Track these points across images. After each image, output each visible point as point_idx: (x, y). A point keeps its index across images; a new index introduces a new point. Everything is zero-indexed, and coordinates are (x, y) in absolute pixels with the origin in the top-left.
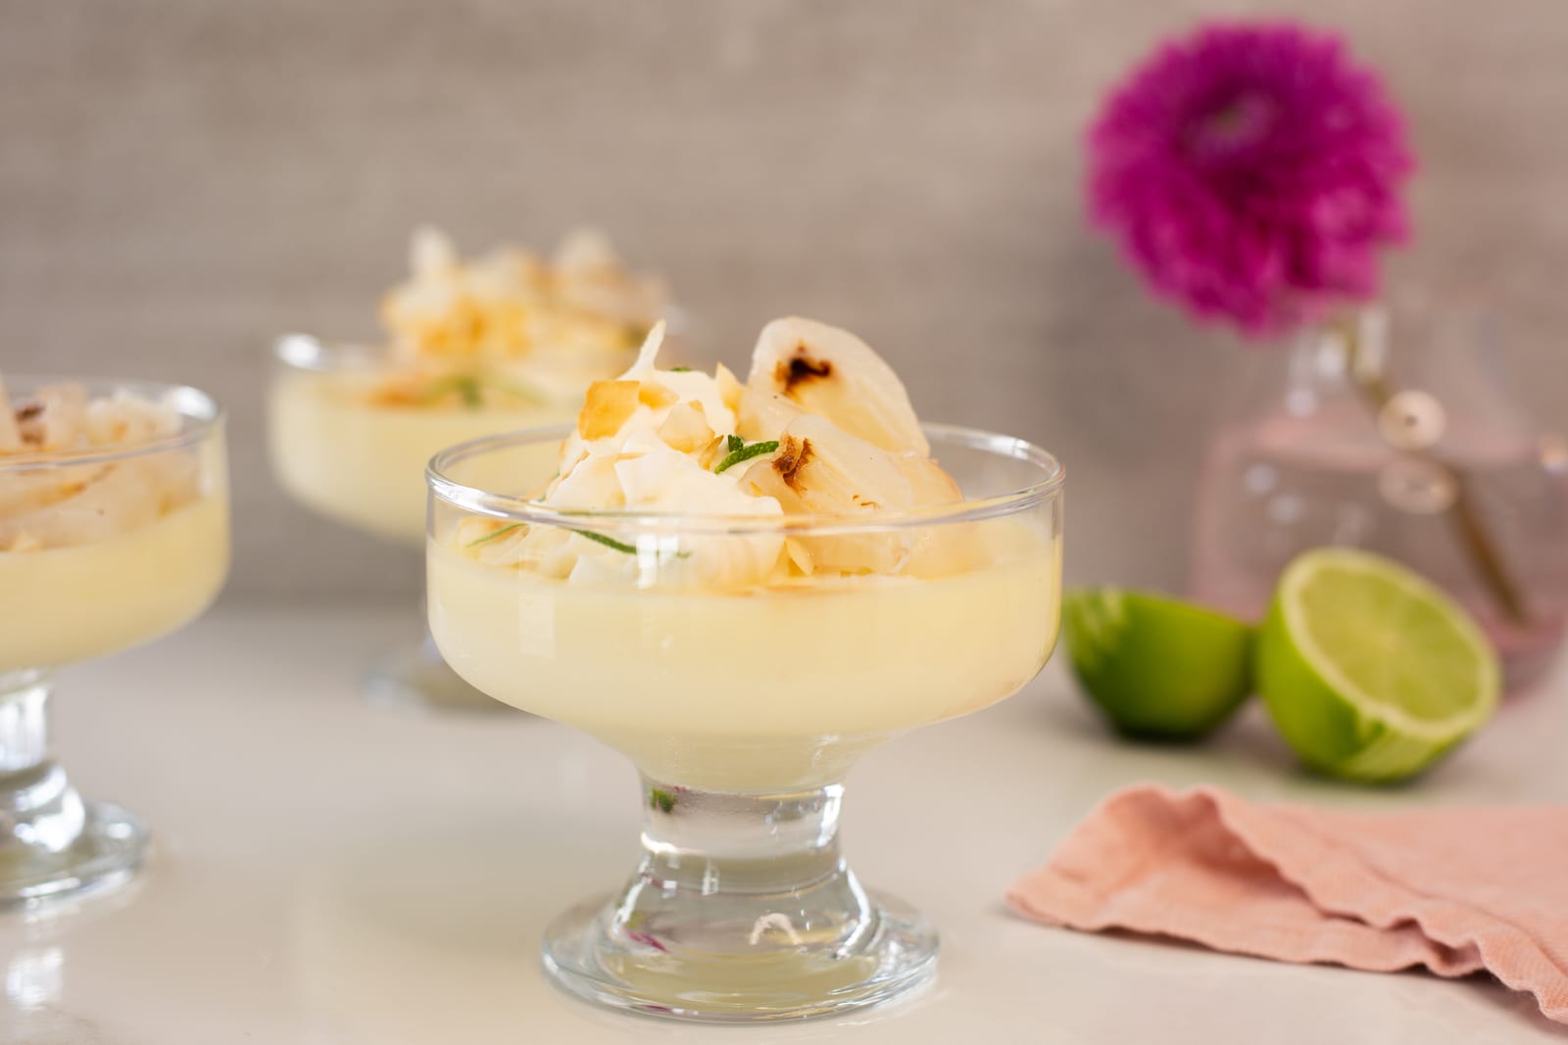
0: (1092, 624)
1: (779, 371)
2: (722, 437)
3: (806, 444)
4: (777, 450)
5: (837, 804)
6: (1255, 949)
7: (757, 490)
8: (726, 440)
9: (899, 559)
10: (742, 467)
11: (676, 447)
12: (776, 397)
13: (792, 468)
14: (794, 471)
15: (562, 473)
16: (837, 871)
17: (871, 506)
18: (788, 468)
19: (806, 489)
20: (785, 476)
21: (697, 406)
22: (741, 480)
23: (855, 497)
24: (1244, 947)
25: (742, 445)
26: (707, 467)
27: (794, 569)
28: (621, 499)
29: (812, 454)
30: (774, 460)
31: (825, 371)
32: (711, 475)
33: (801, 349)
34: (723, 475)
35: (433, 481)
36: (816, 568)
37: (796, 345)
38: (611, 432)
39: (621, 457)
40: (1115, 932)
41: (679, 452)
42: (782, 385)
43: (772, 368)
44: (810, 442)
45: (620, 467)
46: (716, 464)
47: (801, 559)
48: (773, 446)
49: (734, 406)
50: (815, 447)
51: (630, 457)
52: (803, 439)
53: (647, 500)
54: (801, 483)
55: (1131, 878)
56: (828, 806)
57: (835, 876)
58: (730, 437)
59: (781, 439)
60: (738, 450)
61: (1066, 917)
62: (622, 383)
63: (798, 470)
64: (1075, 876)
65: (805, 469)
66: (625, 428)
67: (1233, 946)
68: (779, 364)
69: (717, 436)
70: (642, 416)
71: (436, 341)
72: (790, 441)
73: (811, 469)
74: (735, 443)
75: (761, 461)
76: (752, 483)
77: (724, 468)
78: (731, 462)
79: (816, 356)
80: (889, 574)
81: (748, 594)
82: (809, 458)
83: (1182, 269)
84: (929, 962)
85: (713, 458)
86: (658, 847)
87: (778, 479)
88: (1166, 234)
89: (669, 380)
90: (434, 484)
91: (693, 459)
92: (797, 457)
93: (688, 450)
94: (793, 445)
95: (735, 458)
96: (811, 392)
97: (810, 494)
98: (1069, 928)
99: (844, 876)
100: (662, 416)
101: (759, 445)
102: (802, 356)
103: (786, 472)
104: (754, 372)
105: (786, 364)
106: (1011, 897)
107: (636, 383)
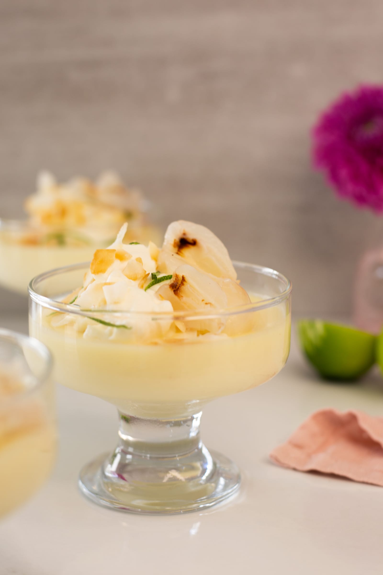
0: (311, 335)
1: (175, 243)
2: (149, 274)
3: (183, 278)
4: (172, 279)
5: (199, 419)
6: (370, 481)
7: (162, 297)
8: (150, 275)
9: (220, 328)
10: (157, 287)
11: (130, 278)
12: (173, 255)
13: (177, 287)
14: (178, 288)
15: (85, 286)
16: (198, 448)
17: (209, 305)
18: (176, 287)
19: (182, 297)
20: (174, 291)
21: (139, 260)
22: (156, 292)
23: (203, 300)
24: (366, 480)
25: (157, 278)
26: (142, 287)
27: (178, 330)
28: (105, 302)
29: (186, 282)
30: (170, 284)
31: (194, 243)
32: (142, 291)
33: (184, 234)
34: (149, 291)
35: (30, 291)
36: (187, 329)
37: (182, 232)
38: (103, 271)
39: (106, 284)
40: (314, 472)
41: (131, 280)
42: (176, 250)
43: (172, 242)
44: (185, 277)
45: (105, 288)
46: (146, 285)
47: (180, 325)
48: (170, 277)
49: (155, 259)
50: (187, 278)
51: (109, 284)
52: (182, 276)
53: (116, 303)
54: (181, 294)
55: (321, 448)
56: (194, 421)
57: (196, 450)
58: (152, 274)
59: (173, 274)
60: (155, 280)
61: (293, 465)
62: (108, 250)
63: (180, 288)
64: (299, 446)
65: (183, 288)
66: (109, 269)
67: (361, 479)
68: (175, 240)
69: (147, 273)
70: (117, 264)
71: (47, 218)
72: (177, 276)
73: (185, 288)
74: (154, 276)
75: (164, 285)
76: (160, 295)
77: (149, 287)
78: (153, 284)
79: (191, 237)
80: (215, 334)
81: (156, 344)
82: (184, 283)
83: (350, 187)
84: (235, 487)
85: (145, 282)
86: (125, 437)
87: (171, 292)
88: (343, 173)
89: (128, 248)
90: (30, 294)
91: (135, 284)
92: (180, 283)
93: (135, 279)
94: (178, 278)
95: (154, 282)
96: (188, 252)
97: (184, 299)
98: (295, 469)
99: (200, 450)
100: (125, 264)
101: (164, 277)
102: (185, 237)
103: (175, 289)
104: (165, 243)
105: (178, 240)
106: (271, 456)
107: (114, 250)
